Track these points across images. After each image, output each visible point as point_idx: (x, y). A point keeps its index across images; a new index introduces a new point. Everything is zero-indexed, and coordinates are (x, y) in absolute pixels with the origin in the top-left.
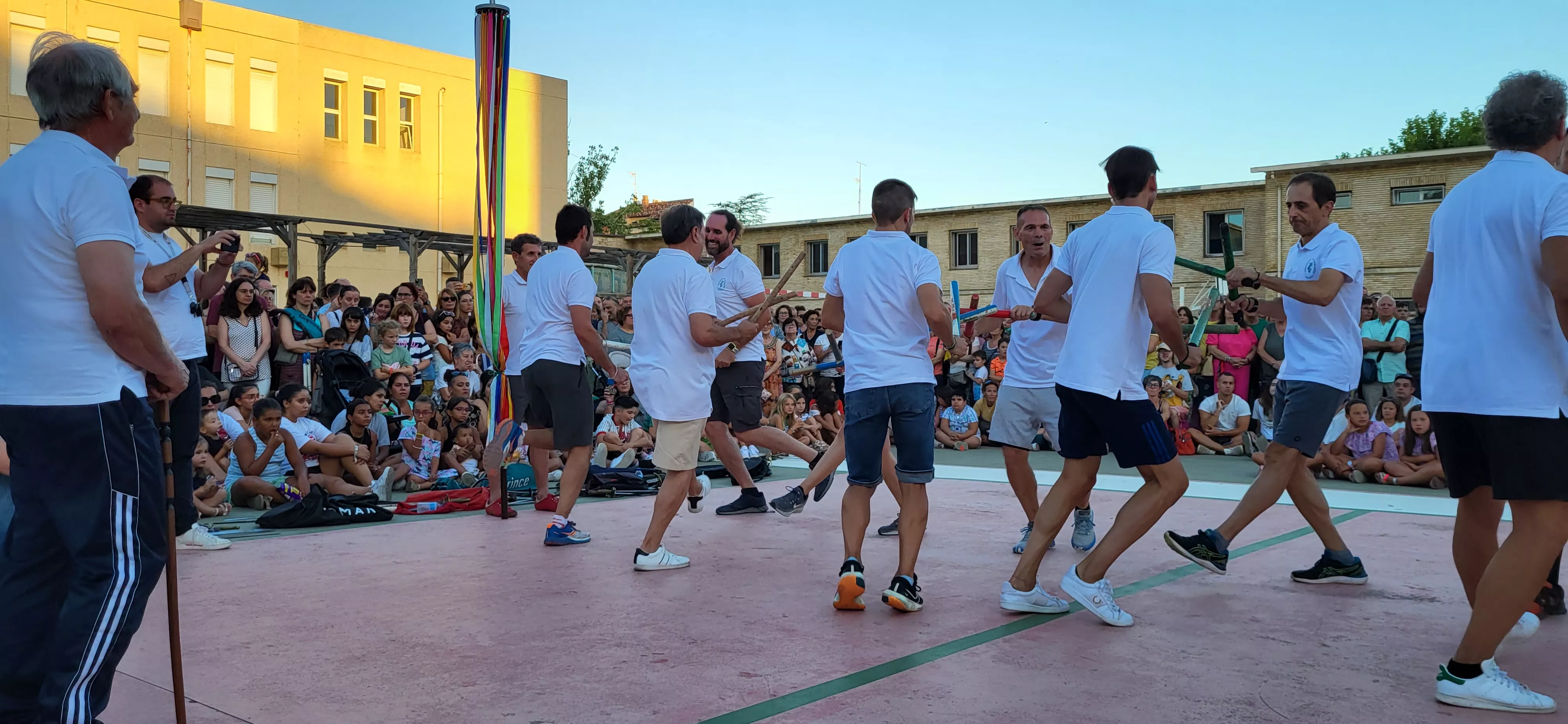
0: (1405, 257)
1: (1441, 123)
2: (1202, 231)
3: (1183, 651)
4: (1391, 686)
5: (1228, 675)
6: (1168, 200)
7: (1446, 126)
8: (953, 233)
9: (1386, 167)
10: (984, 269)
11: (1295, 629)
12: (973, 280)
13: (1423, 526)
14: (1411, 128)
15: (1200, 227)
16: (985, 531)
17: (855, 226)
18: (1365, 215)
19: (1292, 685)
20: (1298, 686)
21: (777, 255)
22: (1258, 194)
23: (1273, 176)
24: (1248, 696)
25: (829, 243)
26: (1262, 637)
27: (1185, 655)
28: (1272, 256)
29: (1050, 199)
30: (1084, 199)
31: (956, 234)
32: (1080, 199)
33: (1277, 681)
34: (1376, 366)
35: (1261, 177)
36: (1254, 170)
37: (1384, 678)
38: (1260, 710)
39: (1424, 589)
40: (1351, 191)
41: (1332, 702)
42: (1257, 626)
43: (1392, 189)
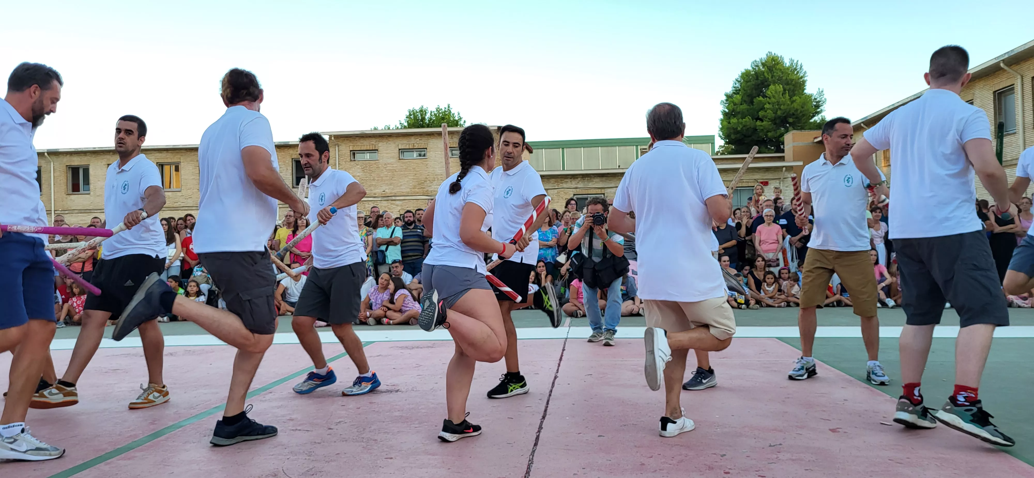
0: (407, 190)
1: (426, 113)
2: (291, 171)
4: (363, 447)
5: (265, 459)
7: (428, 115)
9: (396, 137)
11: (315, 421)
13: (402, 348)
14: (410, 115)
15: (290, 168)
16: (111, 384)
18: (385, 164)
19: (304, 458)
20: (308, 458)
23: (333, 138)
24: (275, 470)
26: (293, 430)
33: (296, 457)
34: (385, 254)
37: (360, 443)
39: (394, 385)
40: (377, 150)
41: (326, 464)
42: (291, 423)
43: (400, 149)
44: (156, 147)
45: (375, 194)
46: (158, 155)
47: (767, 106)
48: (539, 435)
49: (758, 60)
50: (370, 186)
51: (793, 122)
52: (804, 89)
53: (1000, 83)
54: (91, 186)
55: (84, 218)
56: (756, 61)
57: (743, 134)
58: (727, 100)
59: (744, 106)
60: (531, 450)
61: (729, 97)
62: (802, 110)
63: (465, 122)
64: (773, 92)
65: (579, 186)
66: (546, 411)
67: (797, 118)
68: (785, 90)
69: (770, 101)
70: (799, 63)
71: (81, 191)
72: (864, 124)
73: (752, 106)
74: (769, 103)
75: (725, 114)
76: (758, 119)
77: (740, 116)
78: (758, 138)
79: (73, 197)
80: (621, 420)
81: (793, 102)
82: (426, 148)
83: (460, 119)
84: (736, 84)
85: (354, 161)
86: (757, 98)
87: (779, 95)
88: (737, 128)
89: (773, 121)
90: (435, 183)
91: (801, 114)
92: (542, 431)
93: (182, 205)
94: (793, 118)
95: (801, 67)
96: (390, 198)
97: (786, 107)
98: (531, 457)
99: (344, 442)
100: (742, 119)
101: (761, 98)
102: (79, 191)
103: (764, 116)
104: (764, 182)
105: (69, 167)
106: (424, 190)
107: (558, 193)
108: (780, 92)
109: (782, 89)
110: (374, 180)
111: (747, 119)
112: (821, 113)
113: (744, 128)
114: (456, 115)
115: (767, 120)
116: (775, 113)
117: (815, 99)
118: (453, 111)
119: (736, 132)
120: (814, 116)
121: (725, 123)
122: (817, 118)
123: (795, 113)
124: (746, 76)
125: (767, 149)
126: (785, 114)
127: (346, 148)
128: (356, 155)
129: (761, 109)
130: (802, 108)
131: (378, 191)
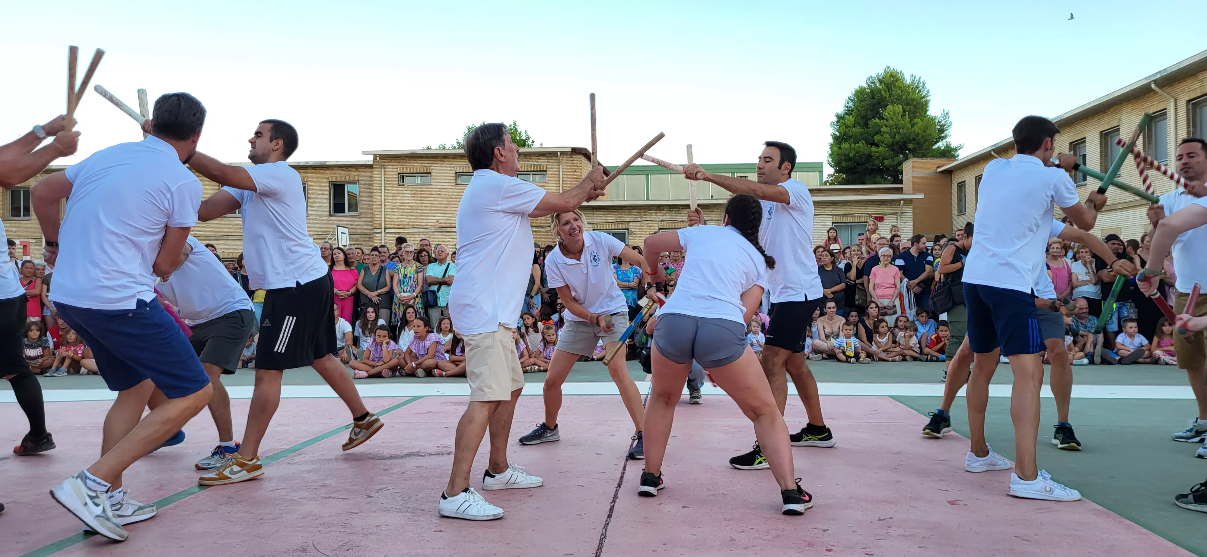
2: (328, 196)
3: (261, 519)
4: (408, 518)
9: (453, 158)
11: (352, 488)
15: (327, 193)
18: (439, 190)
19: (338, 531)
20: (343, 530)
22: (368, 171)
23: (378, 158)
24: (304, 545)
26: (325, 498)
27: (262, 521)
28: (378, 216)
33: (328, 529)
34: (436, 295)
35: (369, 159)
36: (365, 153)
37: (405, 514)
38: (310, 554)
40: (430, 173)
41: (364, 538)
42: (324, 490)
43: (456, 173)
45: (427, 224)
47: (884, 129)
48: (613, 505)
49: (874, 75)
50: (421, 215)
51: (914, 148)
52: (926, 111)
53: (1152, 107)
56: (871, 77)
57: (855, 162)
58: (838, 122)
59: (858, 130)
60: (604, 523)
61: (840, 118)
62: (925, 134)
63: (533, 142)
64: (891, 113)
65: (665, 218)
66: (622, 477)
67: (918, 144)
68: (904, 111)
69: (887, 124)
70: (922, 81)
72: (995, 152)
73: (866, 129)
74: (886, 126)
75: (835, 138)
76: (873, 144)
77: (852, 140)
78: (873, 166)
80: (708, 489)
81: (913, 126)
83: (528, 138)
84: (848, 103)
85: (403, 185)
86: (873, 120)
87: (897, 118)
88: (849, 154)
89: (891, 147)
91: (922, 140)
92: (617, 500)
94: (913, 144)
95: (924, 84)
96: (445, 230)
97: (905, 131)
98: (604, 530)
99: (386, 512)
100: (855, 144)
101: (877, 120)
103: (880, 141)
104: (879, 217)
107: (641, 226)
108: (898, 113)
109: (901, 110)
110: (426, 207)
111: (860, 144)
112: (945, 138)
113: (857, 155)
114: (523, 133)
115: (884, 145)
116: (893, 137)
117: (939, 122)
118: (519, 130)
119: (848, 159)
120: (937, 142)
121: (835, 148)
122: (941, 145)
123: (916, 138)
124: (860, 94)
125: (883, 180)
126: (904, 139)
127: (393, 170)
128: (406, 179)
129: (877, 133)
130: (924, 132)
131: (431, 221)
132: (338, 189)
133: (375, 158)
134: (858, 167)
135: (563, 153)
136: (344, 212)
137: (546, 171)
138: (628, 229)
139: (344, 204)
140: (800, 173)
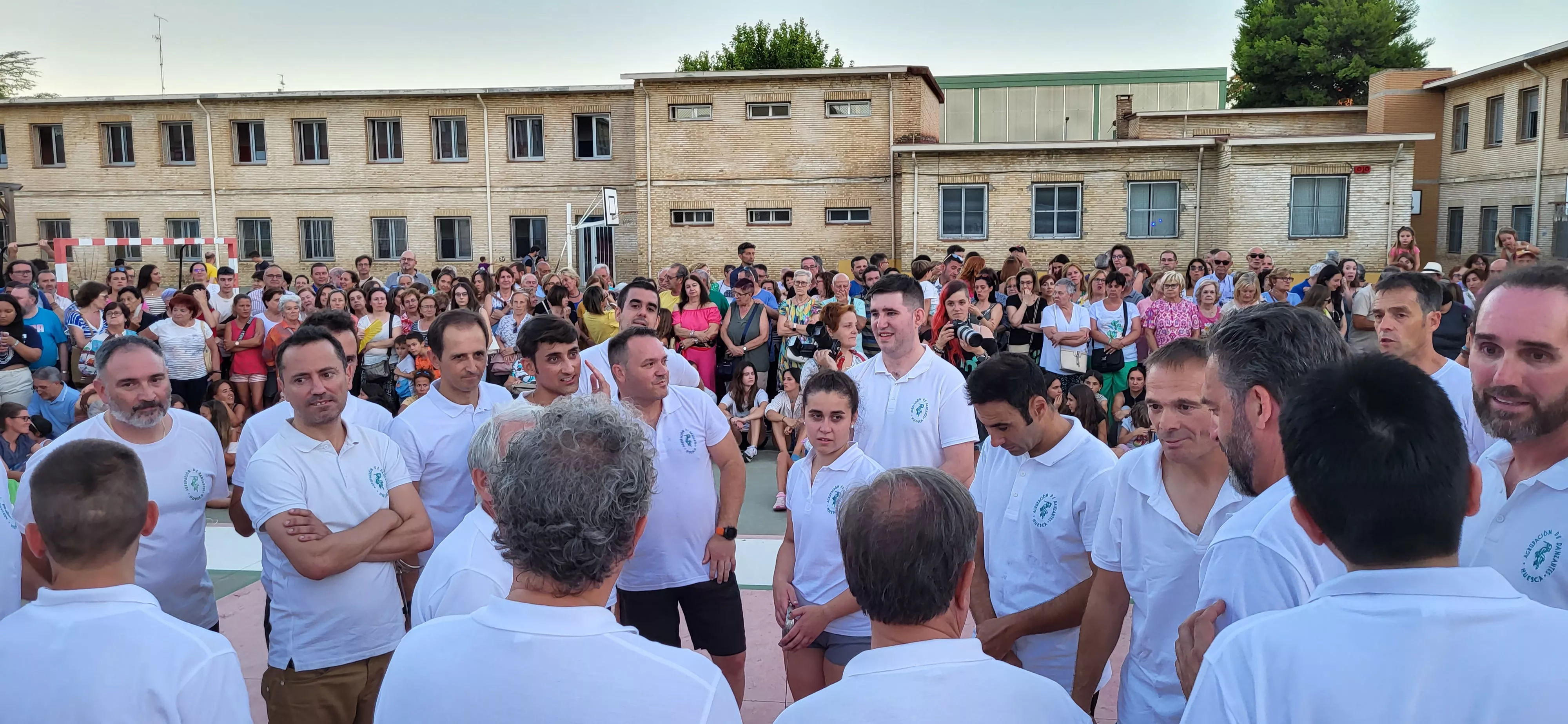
0: (758, 170)
1: (766, 34)
2: (571, 133)
6: (536, 99)
7: (770, 37)
8: (297, 122)
9: (741, 83)
10: (336, 165)
12: (324, 177)
14: (740, 35)
15: (569, 129)
17: (168, 107)
18: (724, 127)
21: (60, 139)
22: (624, 98)
23: (641, 84)
25: (133, 126)
28: (642, 164)
29: (410, 90)
30: (447, 92)
31: (299, 123)
32: (443, 92)
35: (629, 83)
36: (624, 76)
40: (711, 104)
43: (747, 103)
44: (364, 94)
45: (707, 175)
46: (367, 105)
47: (1318, 19)
50: (700, 162)
51: (1362, 45)
54: (269, 153)
55: (259, 202)
57: (1273, 67)
58: (1247, 8)
59: (1278, 20)
62: (1378, 25)
63: (826, 47)
65: (1041, 168)
67: (1368, 39)
69: (1324, 11)
71: (254, 161)
72: (1529, 64)
73: (1291, 19)
74: (1322, 15)
75: (1244, 31)
76: (1301, 40)
78: (1299, 72)
79: (242, 169)
81: (1363, 12)
82: (790, 102)
83: (820, 42)
85: (674, 120)
86: (1302, 5)
88: (1265, 56)
89: (1327, 44)
90: (803, 158)
91: (1375, 33)
93: (407, 184)
94: (1362, 40)
96: (731, 182)
97: (1350, 21)
100: (1275, 40)
101: (1309, 6)
102: (250, 160)
103: (1312, 36)
104: (1363, 166)
105: (233, 122)
106: (786, 169)
107: (1007, 179)
110: (706, 152)
111: (1282, 41)
112: (1408, 30)
113: (1277, 56)
114: (813, 35)
115: (1317, 42)
116: (1332, 29)
117: (1401, 7)
118: (808, 30)
119: (1263, 61)
120: (1395, 36)
121: (1245, 48)
123: (1366, 31)
125: (1312, 92)
126: (1349, 33)
127: (661, 100)
128: (679, 112)
129: (1307, 25)
130: (1378, 21)
131: (713, 170)
132: (583, 123)
133: (637, 82)
134: (1276, 74)
135: (894, 75)
136: (592, 155)
137: (870, 100)
138: (988, 183)
139: (592, 142)
140: (1192, 84)
